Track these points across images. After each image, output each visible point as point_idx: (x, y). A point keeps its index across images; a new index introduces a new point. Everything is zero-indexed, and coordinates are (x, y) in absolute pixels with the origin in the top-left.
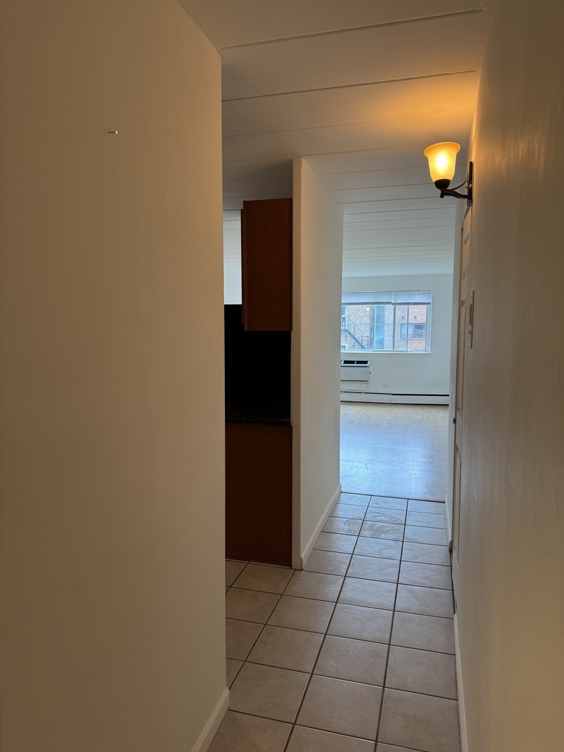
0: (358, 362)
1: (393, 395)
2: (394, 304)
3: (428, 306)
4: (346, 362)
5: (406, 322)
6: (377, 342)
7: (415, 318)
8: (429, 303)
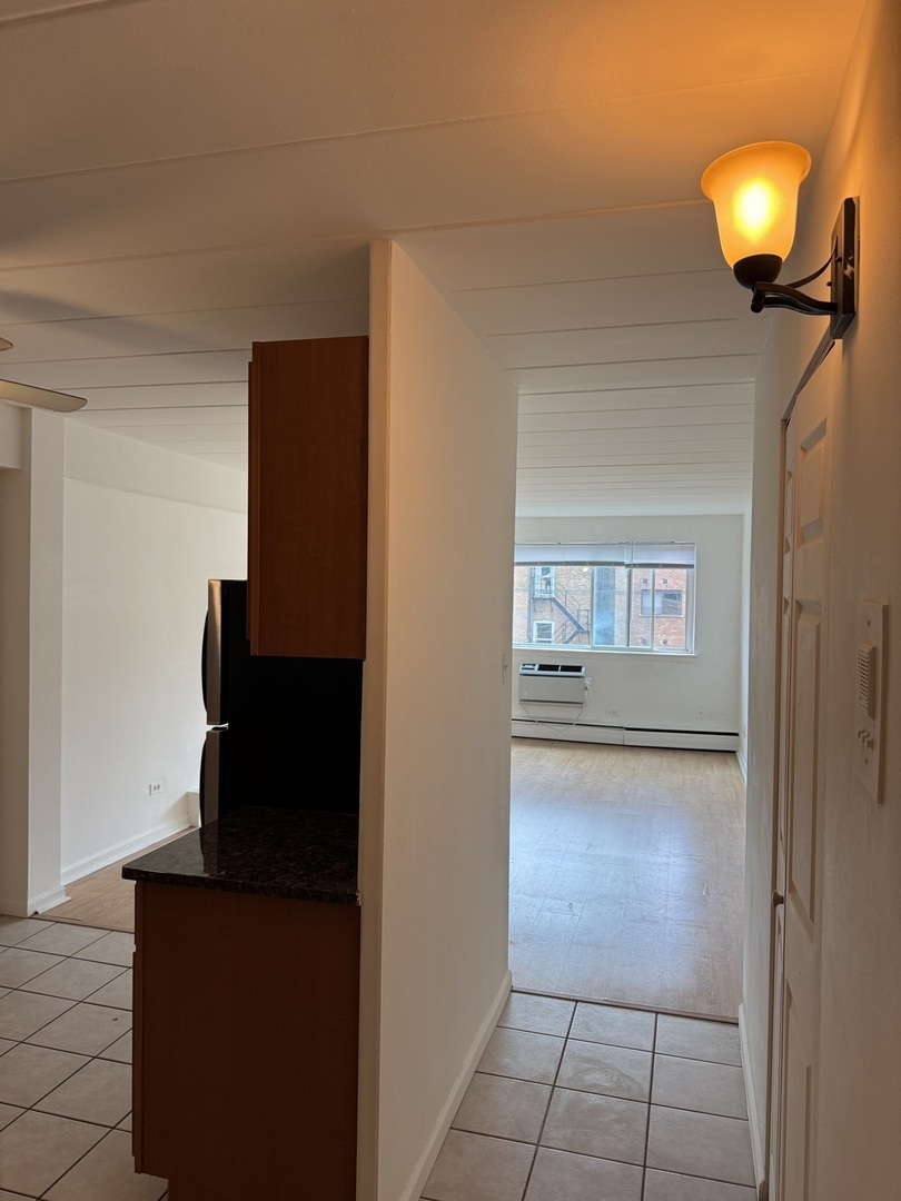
0: (565, 668)
1: (627, 729)
2: (628, 566)
3: (690, 570)
4: (542, 667)
5: (651, 587)
6: (599, 632)
7: (665, 582)
8: (692, 566)
